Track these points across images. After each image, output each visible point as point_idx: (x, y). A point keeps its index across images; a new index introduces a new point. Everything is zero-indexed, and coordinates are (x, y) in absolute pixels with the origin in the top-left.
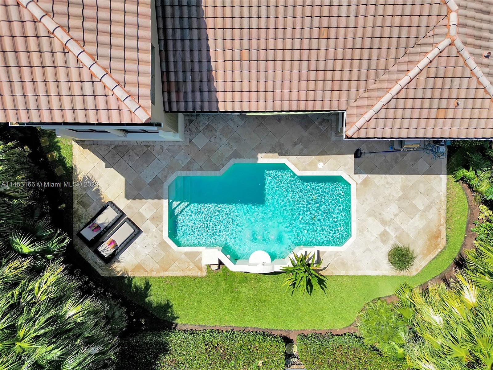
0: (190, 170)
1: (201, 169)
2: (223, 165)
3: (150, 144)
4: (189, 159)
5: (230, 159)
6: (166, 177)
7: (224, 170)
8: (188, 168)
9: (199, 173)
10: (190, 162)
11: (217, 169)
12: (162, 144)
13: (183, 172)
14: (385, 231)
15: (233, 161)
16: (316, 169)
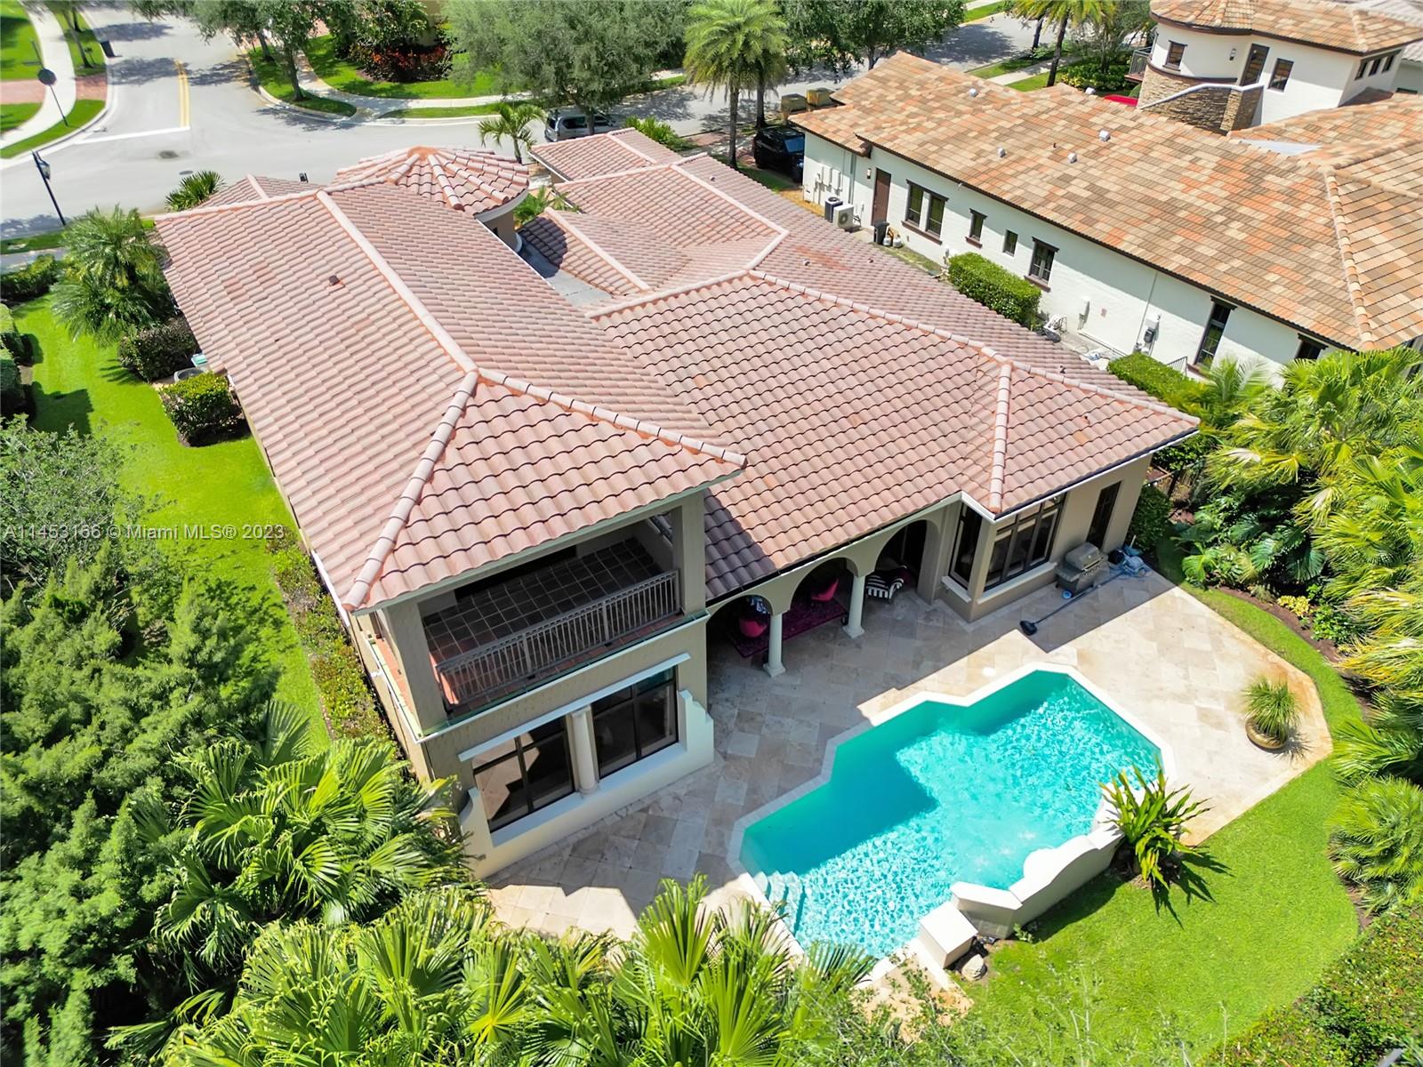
0: (762, 805)
1: (782, 791)
2: (820, 761)
3: (647, 802)
4: (746, 787)
5: (822, 744)
6: (721, 844)
7: (827, 770)
8: (753, 804)
9: (784, 801)
10: (753, 790)
11: (813, 773)
12: (671, 789)
13: (749, 816)
14: (1199, 709)
15: (833, 745)
16: (987, 681)
